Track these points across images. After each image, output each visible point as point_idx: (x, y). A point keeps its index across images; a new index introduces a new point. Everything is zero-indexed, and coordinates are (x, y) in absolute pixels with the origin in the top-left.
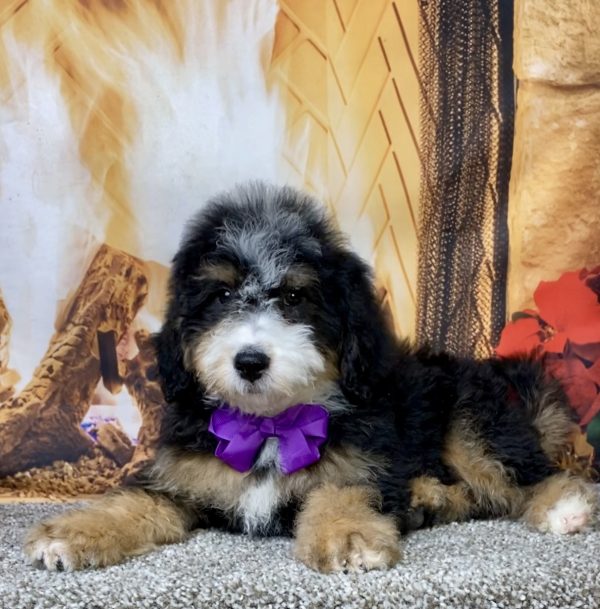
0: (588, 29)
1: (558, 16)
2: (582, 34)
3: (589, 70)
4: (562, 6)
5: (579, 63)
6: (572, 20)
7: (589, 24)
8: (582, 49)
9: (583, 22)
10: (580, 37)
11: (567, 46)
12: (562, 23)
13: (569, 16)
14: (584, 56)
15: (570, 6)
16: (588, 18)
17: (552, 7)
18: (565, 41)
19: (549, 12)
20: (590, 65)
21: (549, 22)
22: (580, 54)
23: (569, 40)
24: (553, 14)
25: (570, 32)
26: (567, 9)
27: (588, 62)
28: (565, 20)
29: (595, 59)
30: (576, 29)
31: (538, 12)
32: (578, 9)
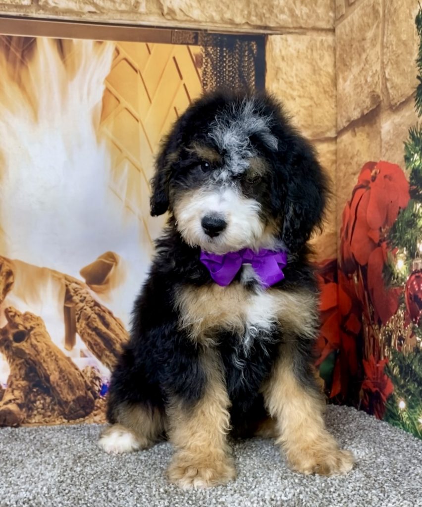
0: (315, 103)
1: (295, 94)
2: (311, 106)
3: (315, 130)
4: (297, 87)
5: (310, 125)
6: (304, 97)
7: (315, 99)
8: (311, 116)
9: (312, 98)
10: (310, 108)
11: (301, 114)
12: (297, 99)
13: (302, 94)
14: (312, 121)
15: (302, 87)
16: (314, 96)
17: (291, 87)
18: (300, 111)
19: (289, 91)
20: (316, 127)
21: (289, 97)
22: (309, 119)
23: (302, 110)
24: (291, 92)
25: (303, 105)
26: (301, 90)
27: (315, 124)
28: (300, 97)
29: (320, 122)
30: (307, 103)
31: (282, 91)
32: (308, 89)
